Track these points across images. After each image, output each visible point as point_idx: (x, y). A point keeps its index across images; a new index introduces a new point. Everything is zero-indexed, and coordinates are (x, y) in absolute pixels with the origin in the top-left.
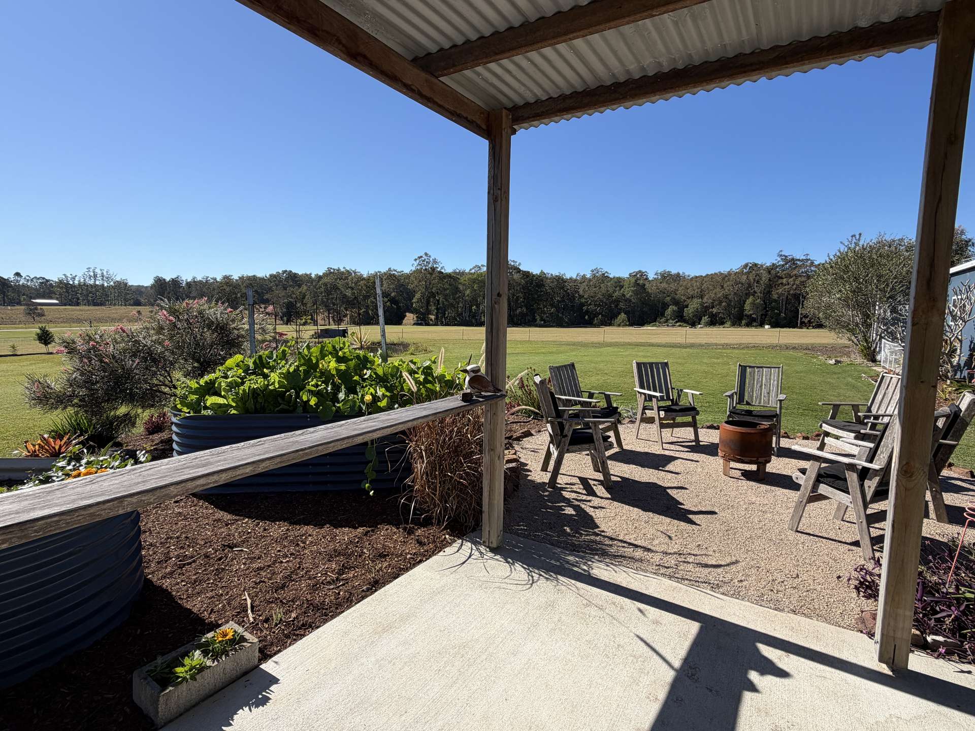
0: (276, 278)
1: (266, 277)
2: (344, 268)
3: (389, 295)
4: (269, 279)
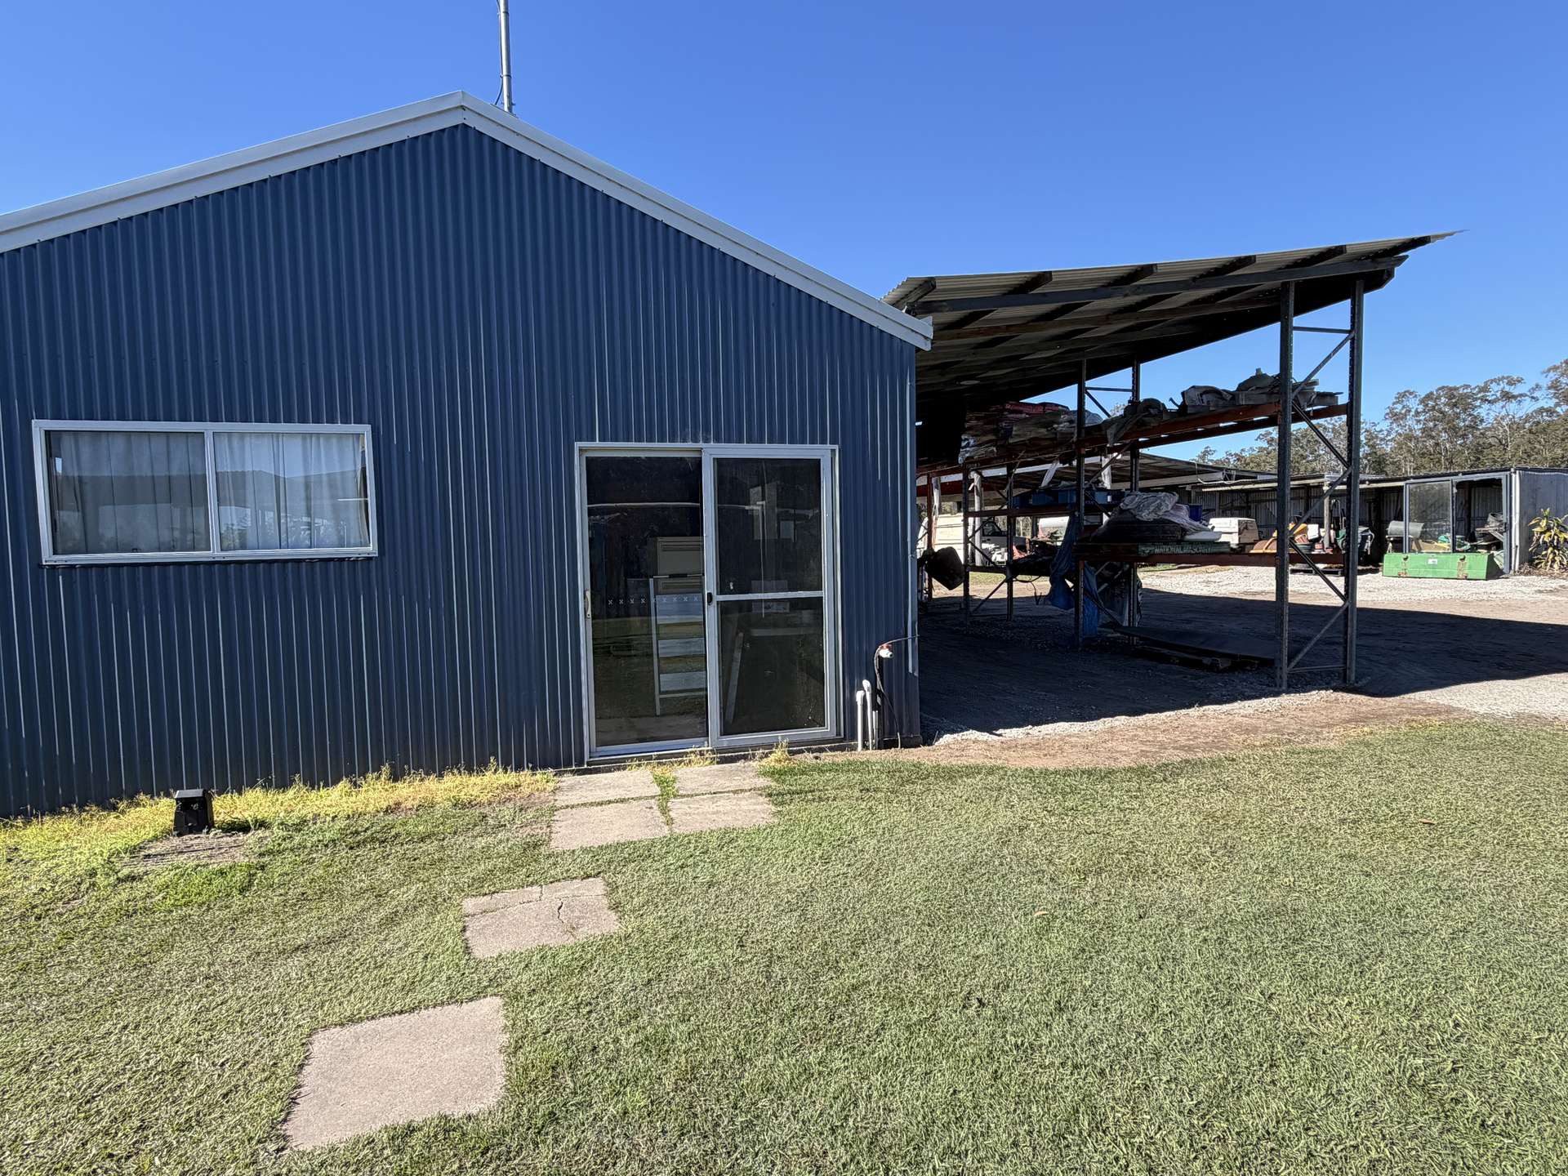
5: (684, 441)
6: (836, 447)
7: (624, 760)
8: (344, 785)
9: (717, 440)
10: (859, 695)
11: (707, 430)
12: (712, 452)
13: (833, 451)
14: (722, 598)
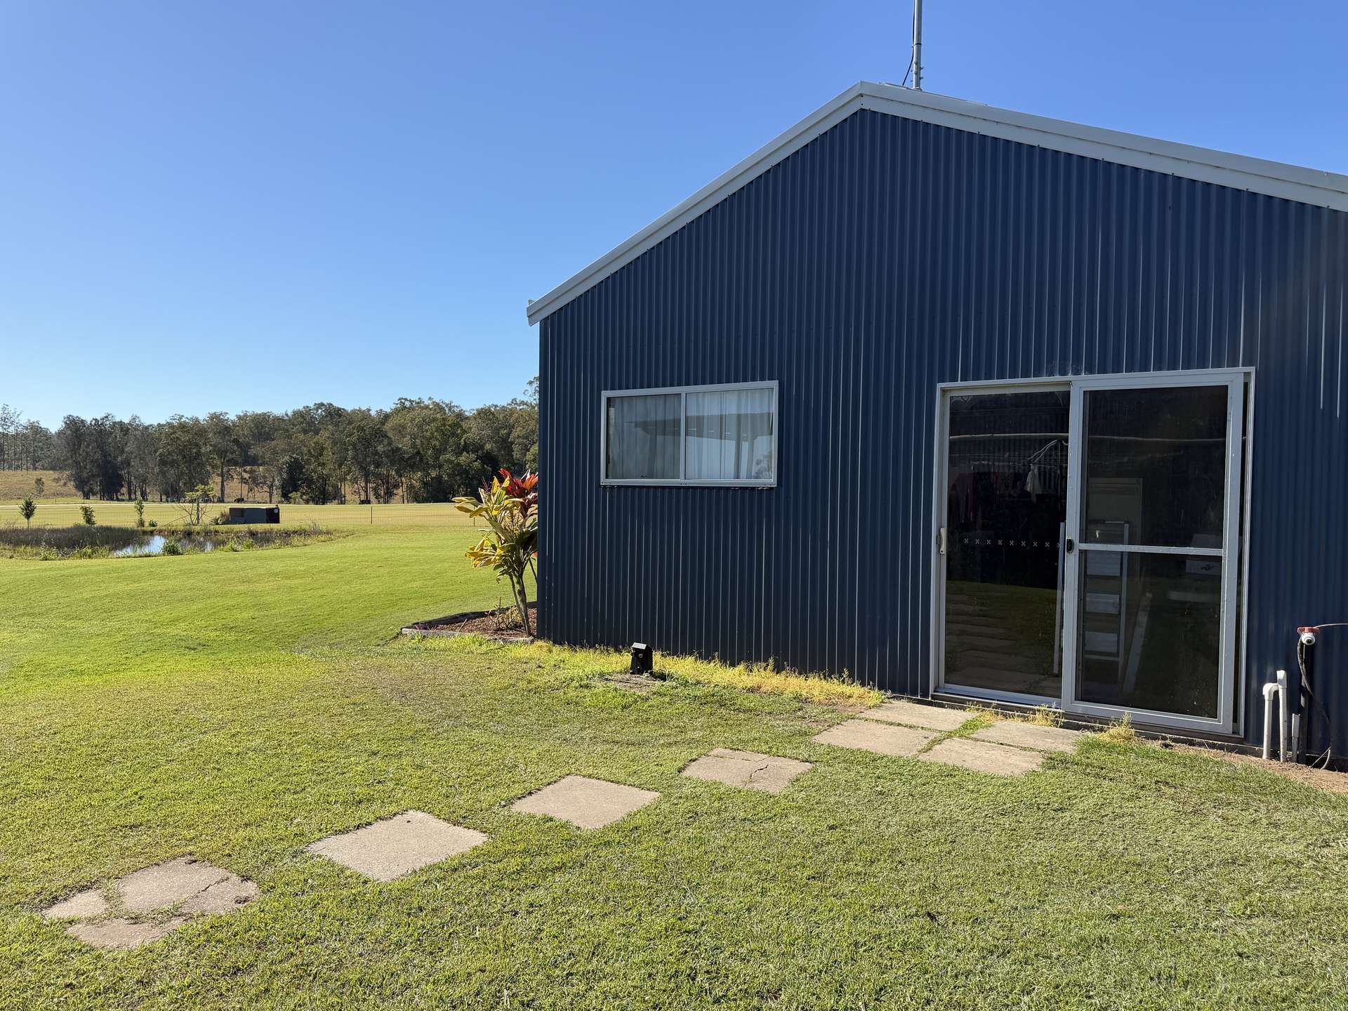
0: (303, 417)
1: (287, 415)
2: (430, 399)
3: (482, 447)
4: (290, 420)
5: (1051, 374)
6: (1252, 369)
7: (963, 702)
8: (741, 667)
9: (1090, 370)
10: (1268, 689)
11: (1077, 360)
12: (1081, 385)
13: (1247, 374)
14: (1084, 546)
